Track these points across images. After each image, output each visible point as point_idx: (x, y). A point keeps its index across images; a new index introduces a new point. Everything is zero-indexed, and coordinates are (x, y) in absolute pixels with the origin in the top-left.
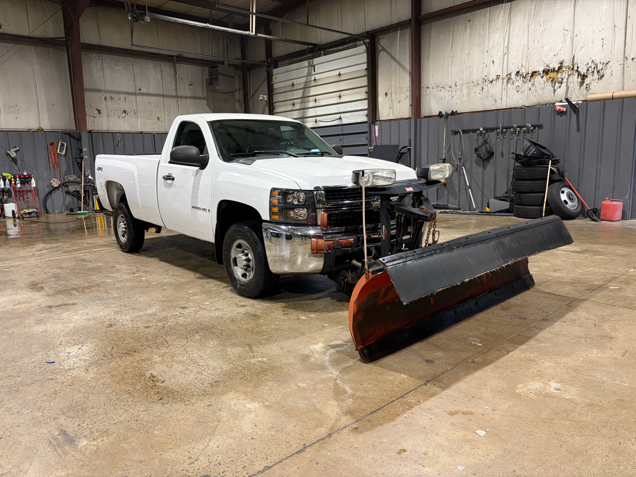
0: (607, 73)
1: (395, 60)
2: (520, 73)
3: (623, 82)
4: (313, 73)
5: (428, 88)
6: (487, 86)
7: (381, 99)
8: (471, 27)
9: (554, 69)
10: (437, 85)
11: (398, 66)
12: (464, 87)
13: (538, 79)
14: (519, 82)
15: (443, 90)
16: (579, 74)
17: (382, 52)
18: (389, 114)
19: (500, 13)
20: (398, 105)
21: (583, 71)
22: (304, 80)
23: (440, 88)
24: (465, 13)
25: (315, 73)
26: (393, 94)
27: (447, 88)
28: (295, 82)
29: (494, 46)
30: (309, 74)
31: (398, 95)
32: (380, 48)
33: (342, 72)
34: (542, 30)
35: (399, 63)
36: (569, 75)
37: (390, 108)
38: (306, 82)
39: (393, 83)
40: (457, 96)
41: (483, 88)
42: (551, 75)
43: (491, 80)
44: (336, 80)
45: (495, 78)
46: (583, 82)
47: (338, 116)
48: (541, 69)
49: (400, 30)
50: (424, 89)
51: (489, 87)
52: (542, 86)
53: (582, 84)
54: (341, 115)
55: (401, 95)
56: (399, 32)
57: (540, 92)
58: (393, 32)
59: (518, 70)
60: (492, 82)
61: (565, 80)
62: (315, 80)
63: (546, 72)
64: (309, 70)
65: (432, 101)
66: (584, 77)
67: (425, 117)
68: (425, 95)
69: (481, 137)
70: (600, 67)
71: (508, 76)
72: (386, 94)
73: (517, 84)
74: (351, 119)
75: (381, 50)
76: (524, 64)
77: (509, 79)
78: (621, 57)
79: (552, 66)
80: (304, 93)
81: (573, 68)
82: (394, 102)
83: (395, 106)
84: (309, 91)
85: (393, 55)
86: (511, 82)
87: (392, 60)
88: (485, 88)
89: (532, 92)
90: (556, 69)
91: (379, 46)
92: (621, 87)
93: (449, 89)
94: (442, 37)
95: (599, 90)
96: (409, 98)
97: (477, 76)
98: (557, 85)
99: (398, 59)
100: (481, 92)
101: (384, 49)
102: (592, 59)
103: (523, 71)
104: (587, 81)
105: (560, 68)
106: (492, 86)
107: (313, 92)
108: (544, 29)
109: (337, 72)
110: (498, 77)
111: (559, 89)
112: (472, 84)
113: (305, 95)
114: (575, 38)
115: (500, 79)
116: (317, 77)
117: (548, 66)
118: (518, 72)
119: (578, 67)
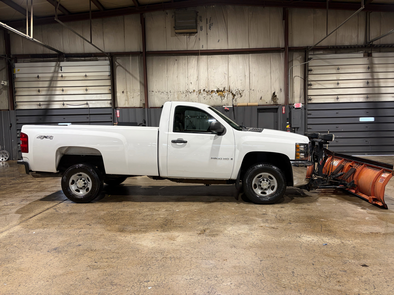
0: (243, 95)
1: (129, 73)
2: (205, 90)
3: (250, 99)
4: (60, 71)
5: (153, 91)
6: (189, 95)
7: (119, 95)
8: (178, 64)
9: (221, 90)
10: (158, 90)
11: (131, 77)
12: (175, 94)
13: (214, 94)
14: (205, 94)
15: (162, 94)
16: (233, 94)
17: (118, 67)
18: (125, 104)
19: (193, 60)
20: (132, 99)
21: (234, 93)
22: (51, 75)
23: (160, 93)
24: (174, 56)
25: (61, 72)
26: (128, 93)
27: (165, 93)
28: (40, 75)
29: (191, 75)
30: (56, 72)
31: (132, 94)
32: (117, 64)
33: (88, 74)
34: (215, 72)
35: (132, 75)
36: (228, 94)
37: (126, 100)
38: (53, 77)
39: (128, 86)
40: (171, 98)
41: (186, 95)
42: (220, 93)
43: (190, 92)
44: (83, 79)
45: (192, 91)
46: (234, 98)
47: (85, 102)
48: (216, 90)
49: (132, 56)
50: (150, 92)
51: (190, 95)
52: (216, 97)
53: (233, 98)
54: (88, 102)
55: (134, 94)
56: (131, 57)
57: (215, 100)
58: (126, 56)
59: (204, 89)
60: (191, 93)
61: (226, 96)
62: (62, 76)
63: (218, 91)
64: (55, 69)
65: (156, 99)
66: (234, 95)
67: (151, 108)
68: (150, 95)
69: (188, 120)
70: (241, 92)
71: (199, 91)
72: (123, 92)
73: (204, 95)
74: (97, 105)
75: (118, 66)
76: (207, 86)
77: (200, 92)
78: (248, 89)
79: (220, 89)
80: (50, 84)
81: (230, 91)
82: (129, 97)
83: (130, 99)
84: (56, 83)
85: (127, 70)
86: (201, 94)
87: (126, 72)
88: (187, 95)
89: (211, 100)
90: (222, 91)
91: (116, 63)
92: (249, 101)
93: (166, 94)
94: (160, 65)
95: (241, 102)
96: (140, 96)
97: (182, 89)
98: (223, 98)
99: (131, 72)
100: (185, 97)
101: (120, 65)
102: (237, 88)
103: (206, 89)
104: (236, 97)
105: (224, 90)
106: (191, 95)
107: (60, 84)
108: (215, 71)
109: (84, 74)
110: (194, 91)
111: (224, 100)
112: (180, 92)
113: (52, 85)
114: (229, 78)
115: (195, 92)
116: (64, 75)
117: (219, 89)
118: (204, 90)
119: (232, 91)
